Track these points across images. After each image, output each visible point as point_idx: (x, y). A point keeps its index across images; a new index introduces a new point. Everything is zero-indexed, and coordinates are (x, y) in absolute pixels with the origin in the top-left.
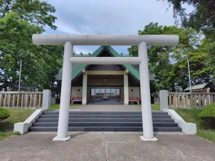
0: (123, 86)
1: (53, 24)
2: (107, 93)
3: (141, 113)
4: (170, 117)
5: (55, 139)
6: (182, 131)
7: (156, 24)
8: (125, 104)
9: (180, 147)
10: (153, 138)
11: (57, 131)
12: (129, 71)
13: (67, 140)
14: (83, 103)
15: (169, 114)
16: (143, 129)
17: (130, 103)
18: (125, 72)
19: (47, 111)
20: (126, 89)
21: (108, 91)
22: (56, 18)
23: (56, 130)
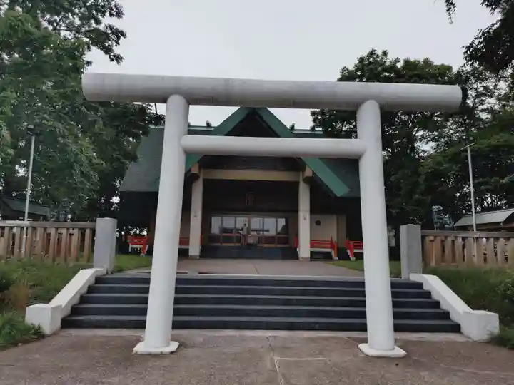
0: (296, 211)
1: (117, 50)
2: (253, 227)
3: (362, 284)
4: (428, 294)
5: (140, 348)
6: (462, 330)
7: (385, 53)
8: (301, 259)
9: (463, 371)
10: (394, 349)
11: (144, 328)
12: (314, 173)
13: (172, 353)
14: (191, 253)
15: (426, 288)
16: (366, 324)
17: (314, 256)
18: (303, 175)
19: (107, 273)
20: (305, 219)
21: (256, 222)
22: (123, 34)
23: (142, 325)
